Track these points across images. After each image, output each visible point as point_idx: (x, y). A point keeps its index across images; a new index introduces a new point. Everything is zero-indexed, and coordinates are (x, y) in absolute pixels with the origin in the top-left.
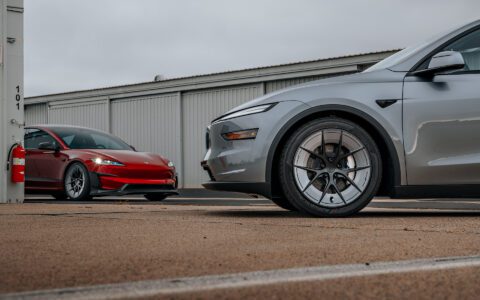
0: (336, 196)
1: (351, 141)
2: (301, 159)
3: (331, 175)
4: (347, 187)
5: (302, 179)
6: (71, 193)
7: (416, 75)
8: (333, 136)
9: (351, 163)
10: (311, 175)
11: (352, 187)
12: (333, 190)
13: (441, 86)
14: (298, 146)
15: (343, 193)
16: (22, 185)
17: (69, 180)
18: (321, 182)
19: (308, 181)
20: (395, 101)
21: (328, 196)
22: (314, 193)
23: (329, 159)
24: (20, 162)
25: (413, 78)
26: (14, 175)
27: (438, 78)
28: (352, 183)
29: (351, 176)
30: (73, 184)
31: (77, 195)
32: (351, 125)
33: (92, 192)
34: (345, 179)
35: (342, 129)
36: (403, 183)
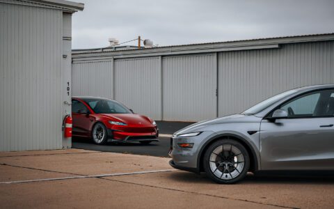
0: (228, 174)
1: (235, 150)
2: (213, 158)
3: (227, 165)
4: (233, 170)
5: (213, 166)
6: (96, 140)
7: (267, 119)
8: (227, 147)
9: (236, 160)
10: (217, 165)
11: (235, 171)
12: (227, 172)
13: (279, 124)
14: (212, 152)
15: (232, 173)
16: (70, 138)
17: (95, 132)
18: (221, 168)
19: (216, 168)
20: (256, 132)
21: (225, 174)
22: (219, 173)
23: (226, 158)
24: (70, 126)
25: (266, 120)
26: (66, 133)
27: (277, 121)
28: (236, 169)
29: (235, 165)
30: (97, 135)
31: (100, 141)
32: (236, 143)
33: (109, 141)
34: (233, 167)
35: (232, 144)
36: (259, 169)
